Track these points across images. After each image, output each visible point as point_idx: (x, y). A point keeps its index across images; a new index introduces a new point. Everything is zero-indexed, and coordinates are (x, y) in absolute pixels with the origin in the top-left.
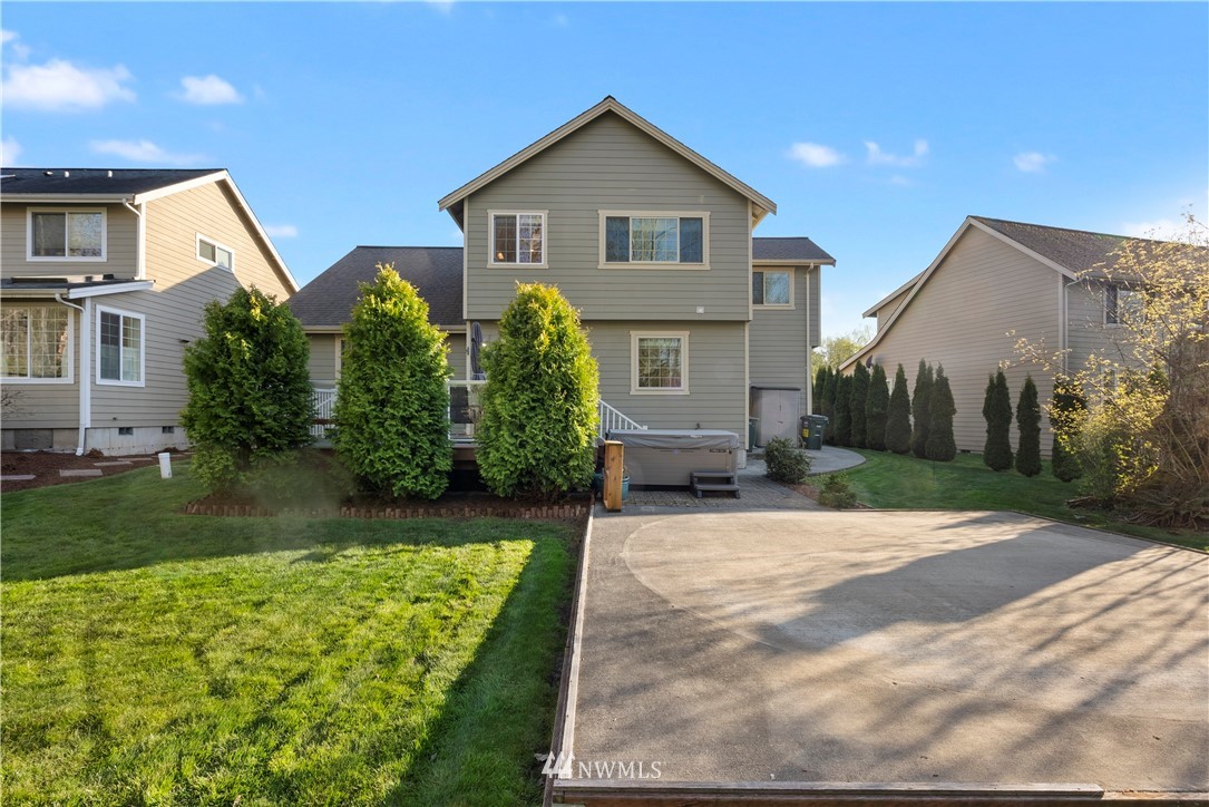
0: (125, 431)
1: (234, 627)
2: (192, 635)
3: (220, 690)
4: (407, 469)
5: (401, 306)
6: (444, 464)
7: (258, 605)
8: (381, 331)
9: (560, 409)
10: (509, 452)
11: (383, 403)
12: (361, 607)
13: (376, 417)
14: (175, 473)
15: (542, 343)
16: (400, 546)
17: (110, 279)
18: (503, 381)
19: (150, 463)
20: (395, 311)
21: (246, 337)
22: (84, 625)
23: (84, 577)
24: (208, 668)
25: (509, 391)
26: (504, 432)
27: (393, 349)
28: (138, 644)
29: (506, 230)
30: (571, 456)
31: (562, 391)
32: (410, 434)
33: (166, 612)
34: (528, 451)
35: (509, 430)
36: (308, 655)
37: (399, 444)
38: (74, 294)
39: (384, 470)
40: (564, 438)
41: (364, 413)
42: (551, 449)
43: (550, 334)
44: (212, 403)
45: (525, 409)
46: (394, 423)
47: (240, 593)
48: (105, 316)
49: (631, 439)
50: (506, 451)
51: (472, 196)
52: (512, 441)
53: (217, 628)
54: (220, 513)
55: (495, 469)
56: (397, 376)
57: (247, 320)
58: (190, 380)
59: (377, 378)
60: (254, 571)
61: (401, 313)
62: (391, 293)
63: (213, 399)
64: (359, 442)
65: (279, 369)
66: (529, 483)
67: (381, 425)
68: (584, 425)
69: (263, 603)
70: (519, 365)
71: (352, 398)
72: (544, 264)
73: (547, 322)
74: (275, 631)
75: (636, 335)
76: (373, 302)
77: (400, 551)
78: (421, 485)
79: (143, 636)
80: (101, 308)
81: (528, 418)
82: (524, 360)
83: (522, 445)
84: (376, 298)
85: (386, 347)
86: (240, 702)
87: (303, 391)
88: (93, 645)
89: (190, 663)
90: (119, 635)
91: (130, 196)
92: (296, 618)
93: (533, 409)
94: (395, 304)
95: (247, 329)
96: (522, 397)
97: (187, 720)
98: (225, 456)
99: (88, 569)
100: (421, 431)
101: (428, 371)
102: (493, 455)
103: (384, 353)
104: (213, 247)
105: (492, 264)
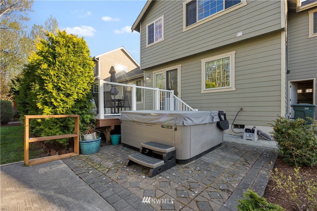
29: (152, 29)
51: (142, 23)
72: (163, 39)
75: (204, 61)
105: (147, 46)
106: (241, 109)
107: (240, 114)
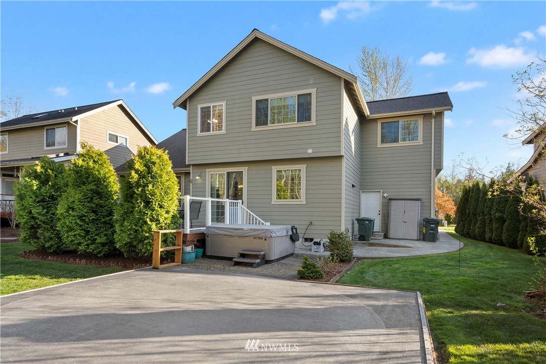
17: (66, 154)
29: (206, 113)
49: (213, 230)
51: (190, 99)
72: (224, 131)
75: (275, 168)
104: (117, 136)
105: (199, 134)
106: (311, 223)
107: (310, 227)
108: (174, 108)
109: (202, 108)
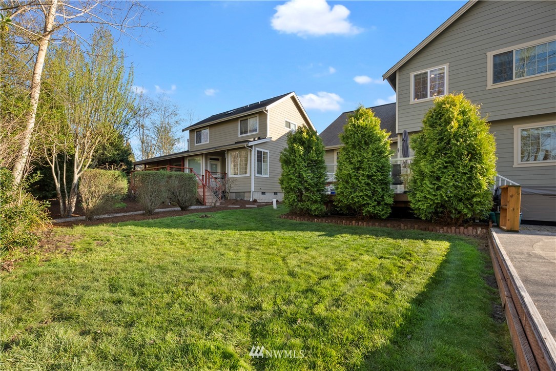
0: (263, 193)
1: (297, 254)
2: (282, 254)
3: (292, 274)
4: (370, 202)
5: (366, 121)
6: (390, 201)
7: (306, 248)
8: (357, 134)
9: (466, 166)
10: (429, 193)
11: (358, 169)
12: (352, 256)
13: (355, 175)
14: (277, 208)
15: (452, 127)
16: (368, 236)
17: (259, 139)
18: (425, 154)
19: (270, 205)
20: (364, 124)
21: (301, 145)
22: (248, 245)
23: (249, 232)
24: (287, 265)
25: (430, 158)
26: (427, 181)
27: (363, 142)
28: (264, 253)
29: (421, 80)
30: (474, 196)
31: (468, 155)
32: (372, 184)
33: (273, 245)
34: (442, 192)
35: (429, 180)
36: (329, 269)
37: (366, 189)
38: (250, 144)
39: (358, 202)
40: (469, 184)
41: (349, 174)
42: (459, 191)
43: (458, 121)
44: (289, 173)
45: (440, 168)
46: (363, 178)
47: (299, 243)
48: (258, 151)
50: (427, 193)
51: (401, 69)
52: (432, 186)
53: (290, 253)
54: (292, 218)
55: (420, 203)
56: (365, 155)
57: (301, 138)
58: (282, 165)
59: (355, 157)
60: (304, 237)
61: (366, 125)
62: (362, 115)
63: (289, 172)
64: (346, 188)
65: (313, 157)
66: (442, 212)
67: (357, 179)
68: (484, 176)
69: (308, 248)
70: (436, 142)
71: (344, 167)
72: (446, 94)
73: (456, 114)
74: (313, 258)
75: (518, 130)
76: (353, 120)
77: (368, 238)
78: (377, 210)
79: (265, 251)
80: (257, 149)
81: (443, 173)
82: (440, 139)
83: (438, 188)
84: (354, 119)
85: (360, 142)
86: (299, 281)
87: (322, 168)
88: (250, 251)
89: (281, 262)
90: (258, 250)
91: (265, 107)
92: (322, 255)
93: (446, 167)
94: (364, 121)
95: (302, 142)
96: (438, 161)
97: (279, 282)
98: (293, 195)
99: (251, 230)
100: (377, 183)
101: (381, 153)
102: (419, 195)
103: (359, 145)
104: (290, 123)
105: (413, 101)
108: (384, 80)
109: (415, 76)
